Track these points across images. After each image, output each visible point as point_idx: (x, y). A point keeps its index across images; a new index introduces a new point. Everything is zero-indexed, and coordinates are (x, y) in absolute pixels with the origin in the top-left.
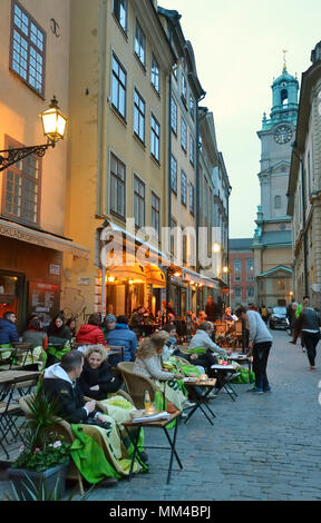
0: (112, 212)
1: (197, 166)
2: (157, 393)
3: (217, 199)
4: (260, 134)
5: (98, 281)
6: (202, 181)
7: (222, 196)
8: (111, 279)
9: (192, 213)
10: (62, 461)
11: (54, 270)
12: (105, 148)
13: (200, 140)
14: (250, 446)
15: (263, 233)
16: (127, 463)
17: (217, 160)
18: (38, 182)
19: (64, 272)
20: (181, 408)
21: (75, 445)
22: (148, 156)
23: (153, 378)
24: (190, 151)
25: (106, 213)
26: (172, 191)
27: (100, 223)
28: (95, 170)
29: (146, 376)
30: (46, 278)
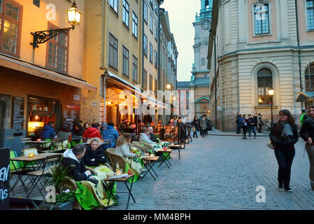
0: (110, 66)
1: (158, 41)
2: (127, 165)
3: (170, 59)
4: (194, 24)
5: (101, 104)
6: (162, 49)
7: (173, 58)
8: (109, 103)
9: (156, 67)
10: (70, 199)
11: (76, 98)
12: (106, 30)
13: (161, 27)
14: (172, 190)
15: (195, 78)
16: (106, 201)
17: (170, 38)
18: (67, 48)
19: (83, 99)
20: (139, 172)
21: (78, 191)
22: (131, 35)
23: (125, 156)
24: (155, 33)
25: (106, 66)
26: (144, 54)
27: (103, 72)
28: (100, 42)
29: (121, 155)
30: (72, 102)
